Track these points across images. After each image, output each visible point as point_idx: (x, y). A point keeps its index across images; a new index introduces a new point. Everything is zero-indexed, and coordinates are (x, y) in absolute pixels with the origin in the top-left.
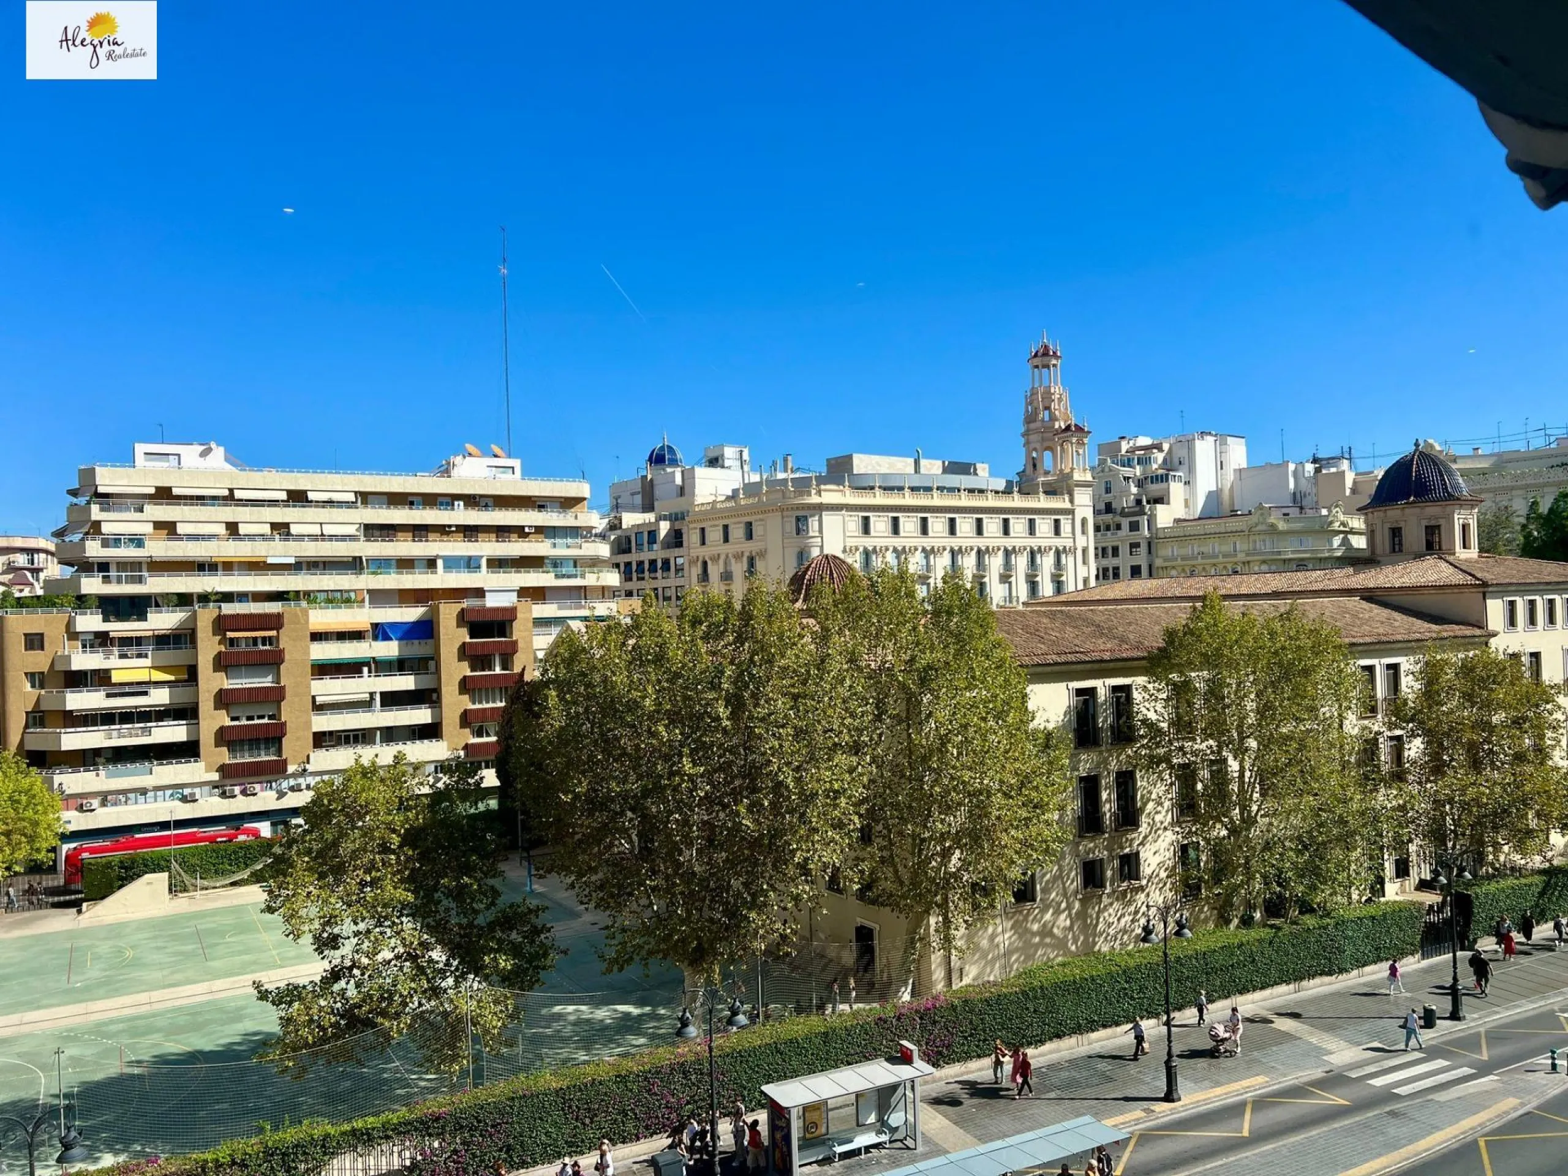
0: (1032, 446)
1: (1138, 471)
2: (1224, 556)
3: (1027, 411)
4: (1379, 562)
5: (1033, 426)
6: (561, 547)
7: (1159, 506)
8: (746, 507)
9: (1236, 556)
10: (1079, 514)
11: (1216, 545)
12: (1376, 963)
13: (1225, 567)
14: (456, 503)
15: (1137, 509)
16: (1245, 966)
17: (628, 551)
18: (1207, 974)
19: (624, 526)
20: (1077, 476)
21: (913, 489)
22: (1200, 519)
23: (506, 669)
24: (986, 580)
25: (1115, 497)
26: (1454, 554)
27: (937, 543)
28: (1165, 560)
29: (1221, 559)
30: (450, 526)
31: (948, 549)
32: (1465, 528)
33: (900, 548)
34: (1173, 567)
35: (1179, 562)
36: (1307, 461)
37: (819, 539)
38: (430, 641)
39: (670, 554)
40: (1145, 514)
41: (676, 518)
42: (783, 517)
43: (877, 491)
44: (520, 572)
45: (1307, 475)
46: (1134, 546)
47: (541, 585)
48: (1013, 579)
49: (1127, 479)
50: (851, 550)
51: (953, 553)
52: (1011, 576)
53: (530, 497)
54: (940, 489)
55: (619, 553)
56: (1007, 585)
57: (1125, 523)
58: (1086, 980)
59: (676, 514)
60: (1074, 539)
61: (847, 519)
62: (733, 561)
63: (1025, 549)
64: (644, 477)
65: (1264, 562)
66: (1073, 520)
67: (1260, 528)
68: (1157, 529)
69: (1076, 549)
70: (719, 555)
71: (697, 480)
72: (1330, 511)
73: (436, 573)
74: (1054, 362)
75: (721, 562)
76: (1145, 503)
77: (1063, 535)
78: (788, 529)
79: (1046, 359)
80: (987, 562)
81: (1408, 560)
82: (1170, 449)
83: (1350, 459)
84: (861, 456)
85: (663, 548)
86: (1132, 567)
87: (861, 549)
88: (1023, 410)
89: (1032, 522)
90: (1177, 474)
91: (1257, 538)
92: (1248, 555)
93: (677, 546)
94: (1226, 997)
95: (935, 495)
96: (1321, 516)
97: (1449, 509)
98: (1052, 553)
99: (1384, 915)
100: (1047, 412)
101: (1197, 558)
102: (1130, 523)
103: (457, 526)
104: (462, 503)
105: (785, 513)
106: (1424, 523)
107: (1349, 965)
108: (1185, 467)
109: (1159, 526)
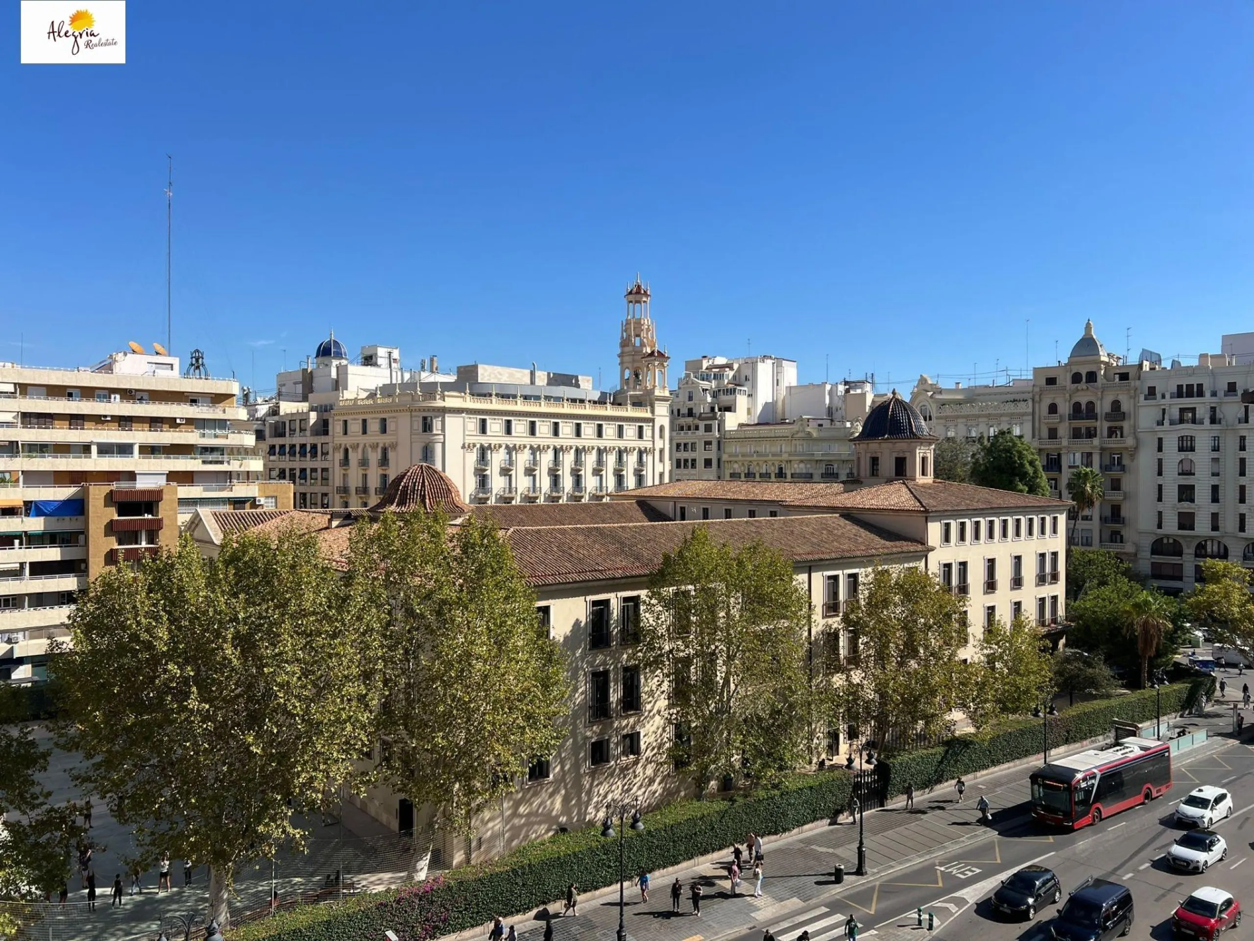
0: (626, 365)
1: (714, 384)
2: (773, 455)
3: (622, 337)
4: (862, 483)
5: (627, 349)
6: (210, 436)
7: (727, 413)
8: (383, 406)
9: (781, 455)
10: (658, 422)
11: (768, 446)
12: (812, 822)
13: (773, 464)
14: (113, 396)
15: (711, 415)
16: (706, 833)
17: (282, 435)
18: (674, 842)
19: (282, 413)
20: (658, 393)
21: (526, 398)
22: (758, 424)
23: (152, 543)
24: (582, 473)
25: (695, 404)
26: (915, 480)
27: (543, 442)
28: (730, 456)
29: (770, 457)
30: (105, 416)
31: (552, 447)
32: (924, 459)
33: (511, 446)
34: (736, 462)
35: (740, 458)
36: (841, 384)
37: (442, 437)
38: (81, 518)
39: (319, 440)
40: (716, 419)
41: (324, 410)
42: (411, 417)
43: (494, 399)
44: (170, 458)
45: (839, 394)
46: (708, 443)
47: (189, 469)
48: (604, 473)
49: (704, 390)
50: (469, 447)
51: (556, 451)
52: (602, 470)
53: (183, 392)
54: (548, 398)
55: (275, 436)
56: (598, 478)
57: (702, 425)
58: (569, 855)
59: (326, 406)
60: (654, 442)
61: (467, 420)
62: (370, 449)
63: (614, 449)
64: (305, 370)
65: (802, 461)
66: (653, 426)
67: (800, 435)
68: (725, 431)
69: (654, 450)
70: (358, 444)
71: (350, 377)
72: (852, 424)
73: (90, 457)
74: (644, 299)
75: (360, 450)
76: (716, 410)
77: (645, 438)
78: (415, 427)
79: (638, 296)
80: (583, 459)
81: (880, 484)
82: (739, 368)
83: (873, 383)
84: (486, 366)
85: (312, 435)
86: (706, 460)
87: (478, 446)
88: (620, 336)
89: (620, 428)
90: (742, 388)
91: (798, 442)
92: (790, 455)
93: (324, 434)
94: (690, 859)
95: (543, 403)
96: (845, 428)
97: (913, 444)
98: (636, 452)
99: (820, 785)
100: (638, 339)
101: (753, 456)
102: (706, 425)
103: (112, 416)
104: (118, 396)
105: (413, 414)
106: (895, 455)
107: (791, 826)
108: (749, 383)
109: (727, 429)
